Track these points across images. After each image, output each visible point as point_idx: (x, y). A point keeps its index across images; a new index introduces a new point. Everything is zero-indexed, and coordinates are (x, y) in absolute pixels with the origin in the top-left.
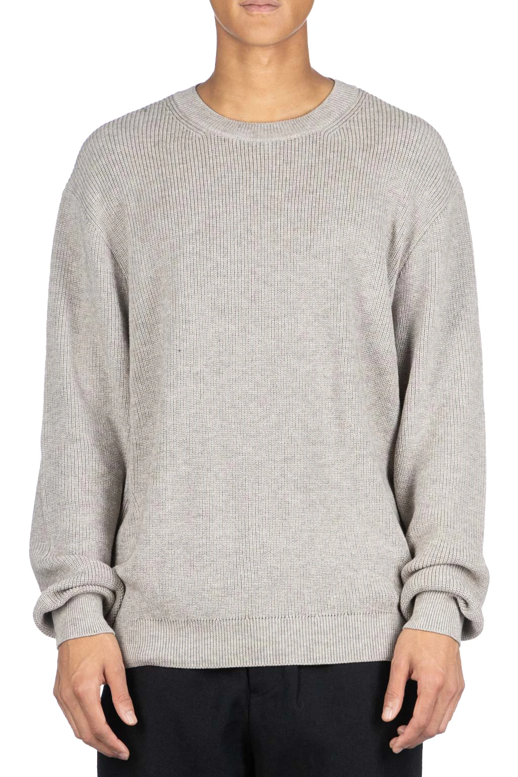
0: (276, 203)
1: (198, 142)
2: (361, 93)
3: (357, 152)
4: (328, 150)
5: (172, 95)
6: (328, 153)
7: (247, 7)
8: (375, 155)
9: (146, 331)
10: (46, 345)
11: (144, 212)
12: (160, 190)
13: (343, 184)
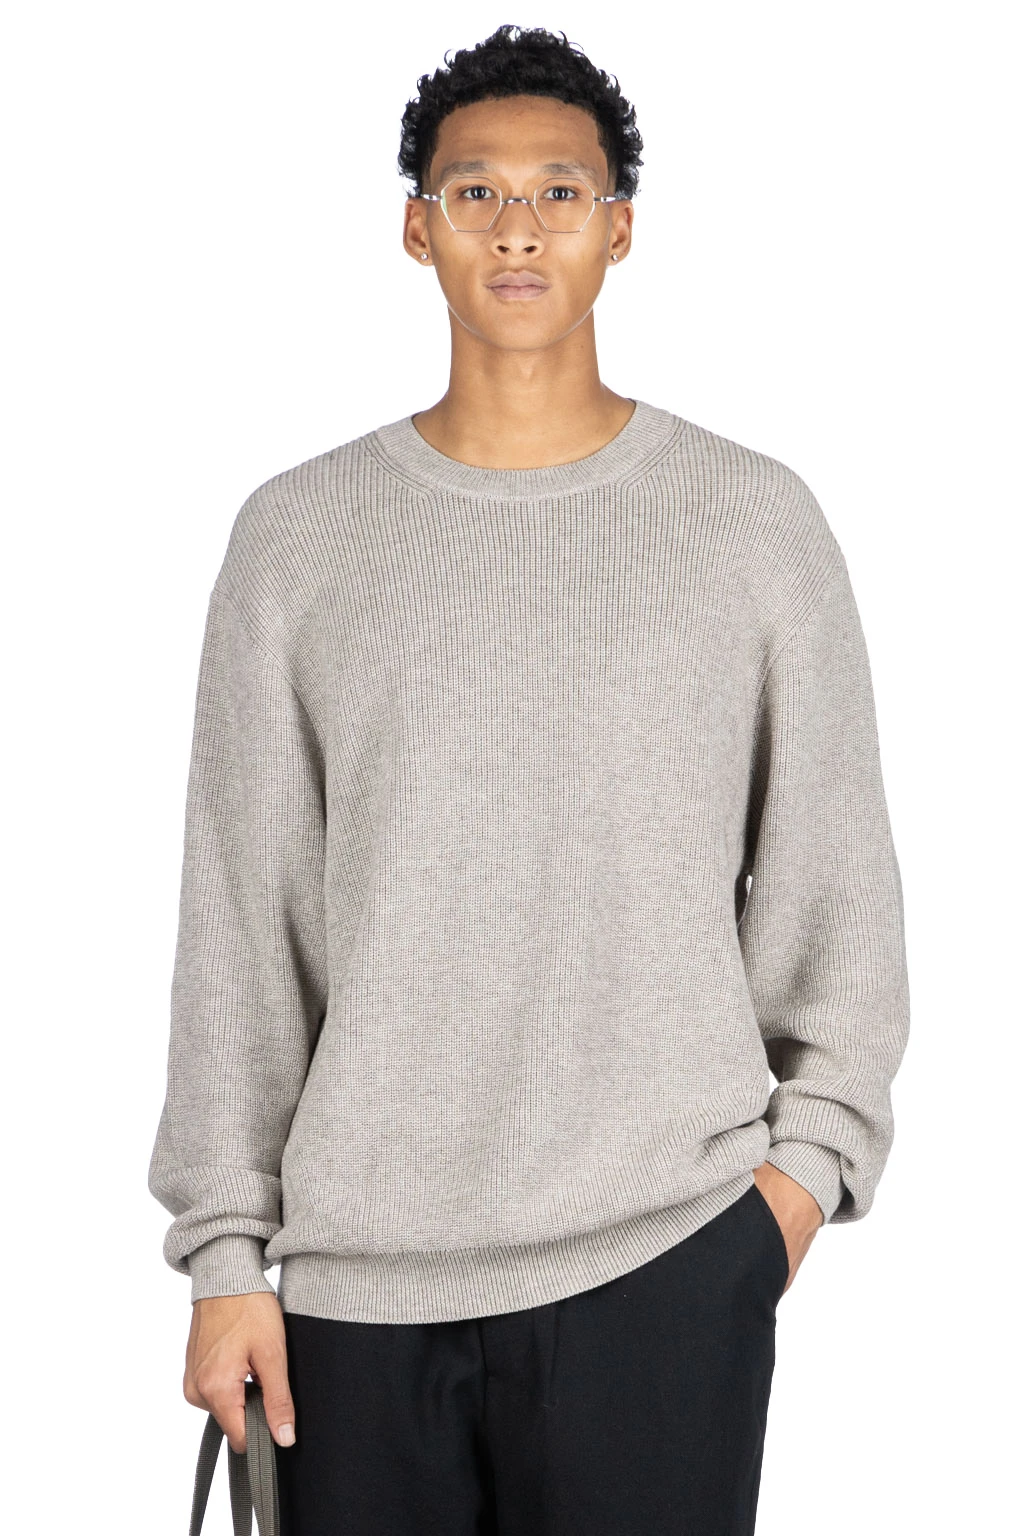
0: (550, 598)
1: (421, 506)
2: (677, 422)
3: (677, 514)
4: (630, 511)
5: (374, 432)
6: (630, 517)
7: (498, 290)
8: (706, 520)
9: (347, 809)
10: (183, 839)
11: (341, 622)
12: (366, 586)
13: (656, 567)
